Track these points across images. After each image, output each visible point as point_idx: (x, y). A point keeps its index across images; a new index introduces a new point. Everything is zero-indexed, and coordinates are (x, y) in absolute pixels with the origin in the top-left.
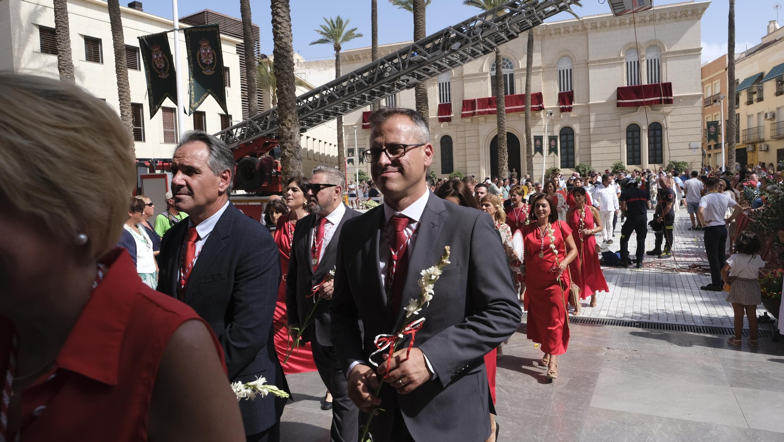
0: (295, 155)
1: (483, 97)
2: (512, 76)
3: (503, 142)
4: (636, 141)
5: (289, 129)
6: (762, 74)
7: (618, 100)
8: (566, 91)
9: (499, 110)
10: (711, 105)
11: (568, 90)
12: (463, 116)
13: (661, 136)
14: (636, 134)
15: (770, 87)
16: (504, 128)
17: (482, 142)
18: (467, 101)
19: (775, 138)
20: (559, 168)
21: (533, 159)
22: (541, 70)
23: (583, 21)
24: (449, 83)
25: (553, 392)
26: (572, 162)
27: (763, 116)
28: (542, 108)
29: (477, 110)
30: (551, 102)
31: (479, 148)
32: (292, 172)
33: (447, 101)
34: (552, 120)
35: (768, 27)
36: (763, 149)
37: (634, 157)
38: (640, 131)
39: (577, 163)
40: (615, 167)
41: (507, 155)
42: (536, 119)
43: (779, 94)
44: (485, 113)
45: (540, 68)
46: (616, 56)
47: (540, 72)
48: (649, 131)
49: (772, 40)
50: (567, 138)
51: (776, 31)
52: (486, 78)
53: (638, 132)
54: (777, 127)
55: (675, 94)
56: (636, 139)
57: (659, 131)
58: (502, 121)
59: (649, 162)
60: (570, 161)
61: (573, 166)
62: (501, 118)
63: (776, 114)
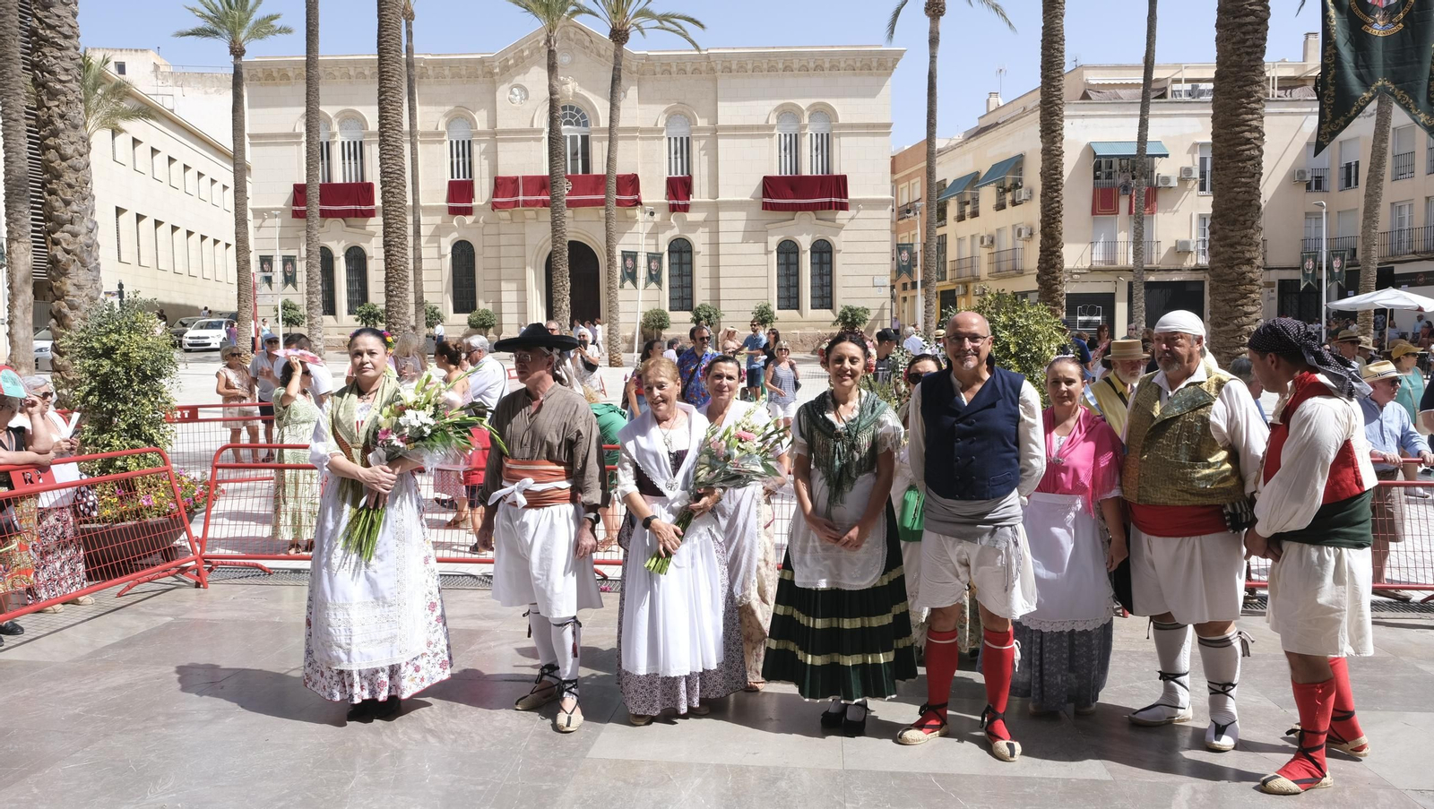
0: (82, 260)
1: (534, 174)
2: (585, 139)
3: (561, 259)
4: (793, 269)
5: (67, 203)
6: (978, 173)
7: (764, 197)
8: (679, 175)
9: (554, 199)
10: (904, 217)
11: (682, 173)
12: (495, 206)
13: (830, 263)
14: (792, 257)
15: (988, 195)
16: (563, 233)
17: (530, 257)
18: (504, 180)
19: (993, 276)
20: (667, 310)
21: (620, 292)
22: (638, 134)
23: (708, 56)
24: (469, 142)
26: (689, 301)
27: (978, 241)
28: (637, 203)
29: (521, 198)
30: (653, 192)
31: (525, 268)
32: (74, 296)
33: (464, 177)
34: (656, 224)
35: (988, 101)
37: (790, 299)
38: (797, 253)
39: (697, 304)
40: (759, 311)
41: (569, 284)
42: (625, 221)
43: (1000, 206)
44: (536, 203)
45: (635, 129)
46: (762, 122)
47: (635, 138)
48: (812, 252)
49: (993, 121)
50: (681, 258)
51: (998, 108)
52: (540, 140)
53: (795, 255)
54: (996, 260)
55: (852, 194)
56: (792, 266)
57: (828, 255)
58: (559, 220)
59: (812, 305)
60: (686, 299)
61: (690, 308)
62: (557, 216)
63: (996, 238)
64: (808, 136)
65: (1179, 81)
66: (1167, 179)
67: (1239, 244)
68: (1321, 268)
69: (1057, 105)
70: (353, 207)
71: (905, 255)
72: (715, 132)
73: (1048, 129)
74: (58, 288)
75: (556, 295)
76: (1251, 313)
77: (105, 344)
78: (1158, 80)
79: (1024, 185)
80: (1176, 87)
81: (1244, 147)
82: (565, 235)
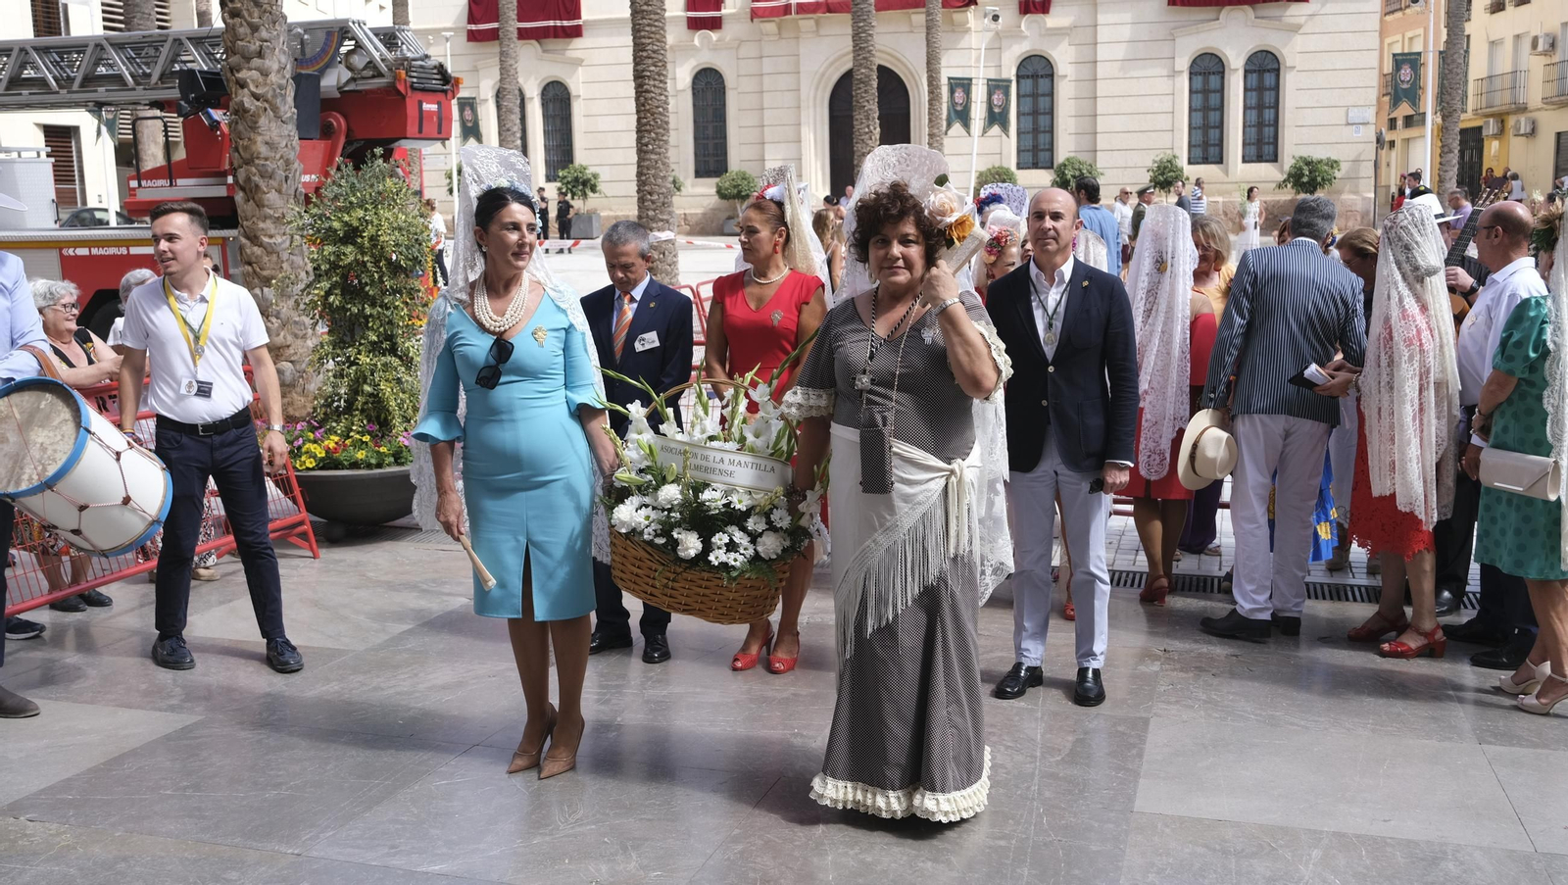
0: (275, 109)
3: (866, 92)
4: (1214, 99)
5: (255, 28)
10: (1401, 9)
12: (755, 15)
13: (1276, 88)
14: (1214, 81)
16: (869, 52)
17: (807, 90)
19: (1553, 103)
20: (1013, 167)
21: (945, 140)
25: (1033, 774)
26: (1048, 154)
27: (1527, 44)
29: (793, 1)
31: (799, 107)
32: (266, 159)
34: (998, 35)
36: (1522, 131)
37: (1208, 146)
38: (1223, 72)
39: (1061, 156)
40: (1159, 167)
41: (878, 129)
42: (953, 31)
44: (816, 7)
48: (1246, 72)
50: (1036, 86)
53: (1218, 77)
54: (1559, 75)
56: (1213, 95)
57: (1273, 75)
58: (865, 32)
59: (1243, 157)
60: (1042, 150)
61: (1049, 165)
62: (862, 24)
63: (1560, 38)
70: (551, 23)
71: (1406, 73)
74: (246, 148)
75: (858, 147)
77: (346, 224)
82: (873, 56)
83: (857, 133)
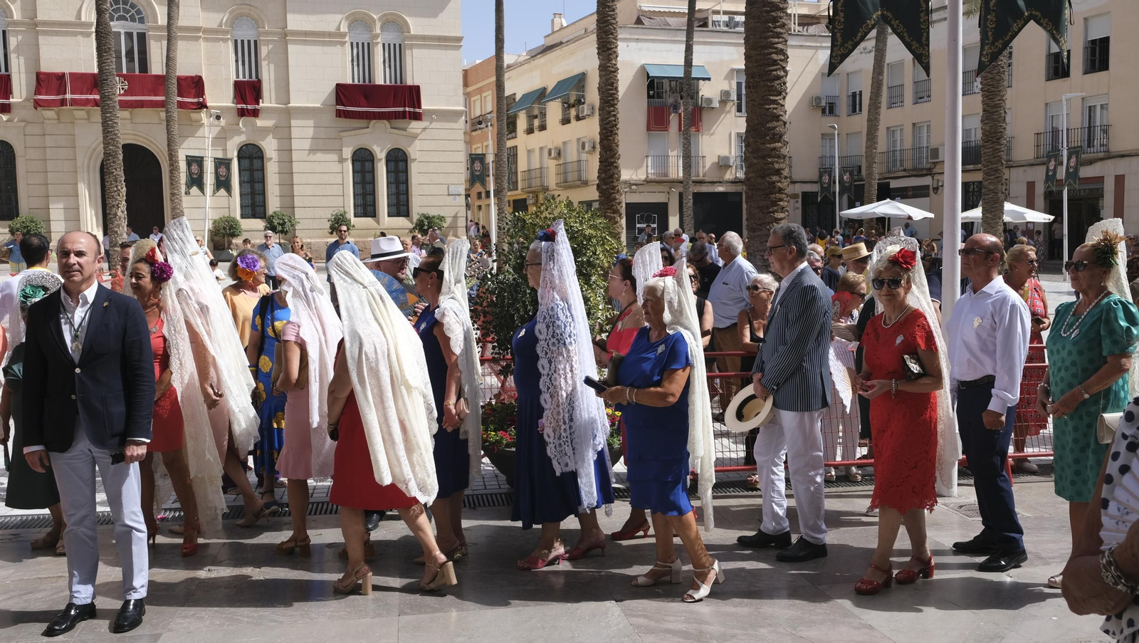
1: (83, 71)
2: (142, 37)
3: (115, 162)
4: (368, 177)
6: (545, 89)
7: (337, 104)
8: (247, 78)
9: (105, 98)
10: (479, 129)
11: (250, 77)
12: (38, 104)
13: (406, 171)
14: (368, 165)
15: (554, 110)
16: (115, 134)
17: (82, 159)
18: (49, 75)
19: (561, 187)
20: (238, 217)
21: (186, 202)
22: (201, 34)
24: (4, 32)
26: (262, 209)
27: (546, 153)
28: (202, 106)
29: (68, 96)
30: (220, 95)
31: (76, 171)
34: (223, 129)
35: (552, 21)
37: (366, 207)
38: (373, 161)
39: (270, 211)
40: (335, 219)
41: (125, 189)
42: (191, 125)
43: (566, 121)
44: (87, 102)
45: (198, 29)
46: (332, 29)
47: (198, 38)
48: (388, 161)
49: (559, 41)
50: (251, 164)
51: (562, 28)
52: (88, 35)
53: (370, 163)
54: (563, 171)
55: (425, 105)
56: (368, 174)
57: (404, 164)
58: (112, 120)
59: (388, 213)
60: (258, 206)
61: (263, 215)
62: (109, 115)
63: (562, 151)
64: (380, 47)
65: (717, 12)
66: (709, 101)
67: (770, 156)
68: (834, 182)
69: (612, 24)
72: (285, 37)
73: (604, 46)
75: (109, 201)
76: (781, 219)
78: (700, 11)
79: (587, 102)
80: (716, 18)
81: (772, 68)
82: (119, 137)
83: (108, 191)
